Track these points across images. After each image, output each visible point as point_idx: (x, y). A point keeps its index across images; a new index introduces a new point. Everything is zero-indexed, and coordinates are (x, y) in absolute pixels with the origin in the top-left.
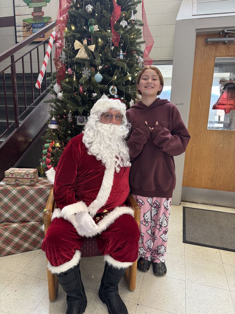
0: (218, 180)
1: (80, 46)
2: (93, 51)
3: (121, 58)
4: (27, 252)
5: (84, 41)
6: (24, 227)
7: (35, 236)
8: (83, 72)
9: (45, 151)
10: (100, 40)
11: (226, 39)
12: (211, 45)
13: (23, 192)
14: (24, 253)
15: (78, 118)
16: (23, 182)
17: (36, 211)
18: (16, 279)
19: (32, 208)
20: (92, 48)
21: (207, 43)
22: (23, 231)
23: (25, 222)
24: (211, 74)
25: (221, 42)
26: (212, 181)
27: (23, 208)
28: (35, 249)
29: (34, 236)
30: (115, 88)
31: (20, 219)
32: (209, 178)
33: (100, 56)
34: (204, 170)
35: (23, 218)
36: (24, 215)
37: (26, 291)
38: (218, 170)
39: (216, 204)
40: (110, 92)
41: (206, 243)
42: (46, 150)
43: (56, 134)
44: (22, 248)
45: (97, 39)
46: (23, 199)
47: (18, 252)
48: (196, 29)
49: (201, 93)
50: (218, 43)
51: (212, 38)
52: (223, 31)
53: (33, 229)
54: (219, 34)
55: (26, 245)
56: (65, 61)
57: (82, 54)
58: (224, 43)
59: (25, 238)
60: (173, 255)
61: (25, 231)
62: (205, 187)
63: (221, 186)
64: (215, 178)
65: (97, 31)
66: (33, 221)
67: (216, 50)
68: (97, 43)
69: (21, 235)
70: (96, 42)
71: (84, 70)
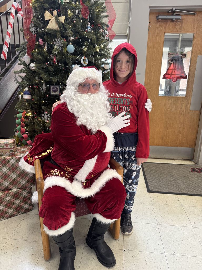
0: (167, 138)
1: (50, 16)
2: (63, 23)
3: (89, 30)
4: (11, 218)
5: (54, 12)
6: (7, 195)
7: (19, 202)
8: (55, 43)
9: (18, 121)
10: (69, 12)
11: (174, 17)
12: (161, 22)
13: (4, 162)
14: (9, 219)
15: (51, 88)
16: (2, 152)
17: (18, 179)
18: (7, 245)
19: (14, 176)
20: (62, 19)
21: (158, 20)
22: (7, 199)
23: (7, 190)
24: (161, 48)
25: (170, 20)
26: (162, 139)
27: (6, 177)
28: (19, 214)
29: (17, 202)
30: (86, 59)
31: (2, 188)
32: (160, 137)
33: (71, 28)
34: (156, 131)
35: (5, 186)
36: (6, 184)
37: (20, 255)
38: (167, 129)
39: (166, 158)
40: (82, 62)
41: (166, 191)
42: (20, 120)
43: (29, 104)
44: (7, 215)
45: (66, 10)
46: (5, 168)
47: (3, 219)
48: (150, 7)
49: (154, 64)
50: (166, 20)
51: (162, 15)
52: (172, 10)
53: (16, 196)
54: (168, 12)
55: (10, 211)
56: (34, 32)
57: (52, 25)
58: (172, 20)
59: (9, 205)
60: (142, 204)
61: (8, 198)
62: (157, 144)
63: (170, 143)
64: (165, 137)
65: (66, 2)
66: (15, 188)
67: (165, 26)
68: (66, 15)
69: (4, 203)
70: (65, 13)
71: (55, 41)
